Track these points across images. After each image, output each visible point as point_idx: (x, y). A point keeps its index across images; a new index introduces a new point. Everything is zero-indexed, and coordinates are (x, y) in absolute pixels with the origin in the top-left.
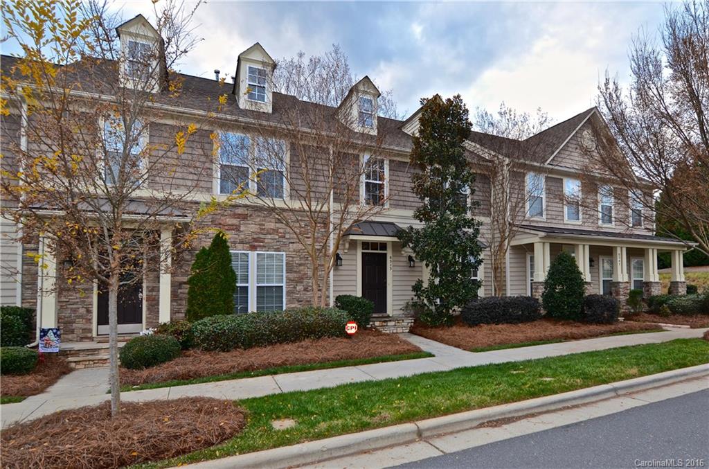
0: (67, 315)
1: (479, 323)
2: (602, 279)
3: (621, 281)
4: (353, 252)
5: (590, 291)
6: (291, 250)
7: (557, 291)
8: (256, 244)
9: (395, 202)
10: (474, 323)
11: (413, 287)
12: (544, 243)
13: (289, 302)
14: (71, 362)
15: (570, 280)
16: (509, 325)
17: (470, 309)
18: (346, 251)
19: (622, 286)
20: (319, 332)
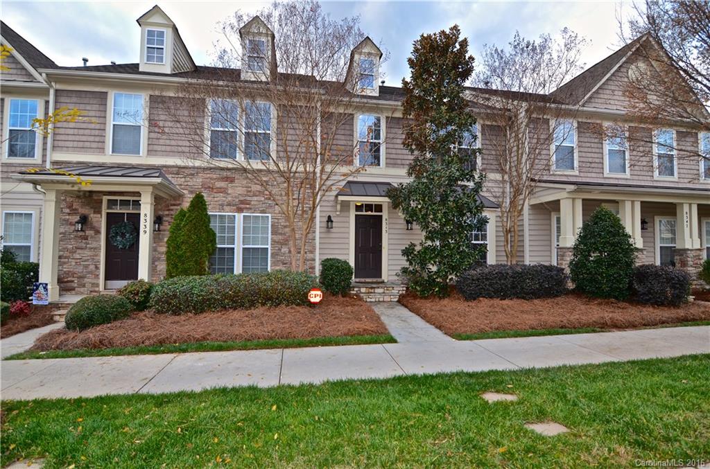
0: (81, 271)
1: (478, 296)
2: (658, 245)
3: (690, 248)
4: (346, 214)
5: (641, 260)
6: (277, 211)
7: (591, 259)
8: (242, 206)
9: (392, 161)
10: (471, 297)
11: (403, 251)
12: (574, 199)
13: (274, 264)
14: (56, 315)
15: (612, 245)
16: (519, 301)
17: (465, 279)
18: (338, 213)
19: (691, 254)
20: (277, 299)
